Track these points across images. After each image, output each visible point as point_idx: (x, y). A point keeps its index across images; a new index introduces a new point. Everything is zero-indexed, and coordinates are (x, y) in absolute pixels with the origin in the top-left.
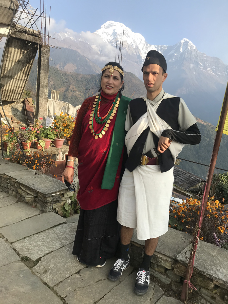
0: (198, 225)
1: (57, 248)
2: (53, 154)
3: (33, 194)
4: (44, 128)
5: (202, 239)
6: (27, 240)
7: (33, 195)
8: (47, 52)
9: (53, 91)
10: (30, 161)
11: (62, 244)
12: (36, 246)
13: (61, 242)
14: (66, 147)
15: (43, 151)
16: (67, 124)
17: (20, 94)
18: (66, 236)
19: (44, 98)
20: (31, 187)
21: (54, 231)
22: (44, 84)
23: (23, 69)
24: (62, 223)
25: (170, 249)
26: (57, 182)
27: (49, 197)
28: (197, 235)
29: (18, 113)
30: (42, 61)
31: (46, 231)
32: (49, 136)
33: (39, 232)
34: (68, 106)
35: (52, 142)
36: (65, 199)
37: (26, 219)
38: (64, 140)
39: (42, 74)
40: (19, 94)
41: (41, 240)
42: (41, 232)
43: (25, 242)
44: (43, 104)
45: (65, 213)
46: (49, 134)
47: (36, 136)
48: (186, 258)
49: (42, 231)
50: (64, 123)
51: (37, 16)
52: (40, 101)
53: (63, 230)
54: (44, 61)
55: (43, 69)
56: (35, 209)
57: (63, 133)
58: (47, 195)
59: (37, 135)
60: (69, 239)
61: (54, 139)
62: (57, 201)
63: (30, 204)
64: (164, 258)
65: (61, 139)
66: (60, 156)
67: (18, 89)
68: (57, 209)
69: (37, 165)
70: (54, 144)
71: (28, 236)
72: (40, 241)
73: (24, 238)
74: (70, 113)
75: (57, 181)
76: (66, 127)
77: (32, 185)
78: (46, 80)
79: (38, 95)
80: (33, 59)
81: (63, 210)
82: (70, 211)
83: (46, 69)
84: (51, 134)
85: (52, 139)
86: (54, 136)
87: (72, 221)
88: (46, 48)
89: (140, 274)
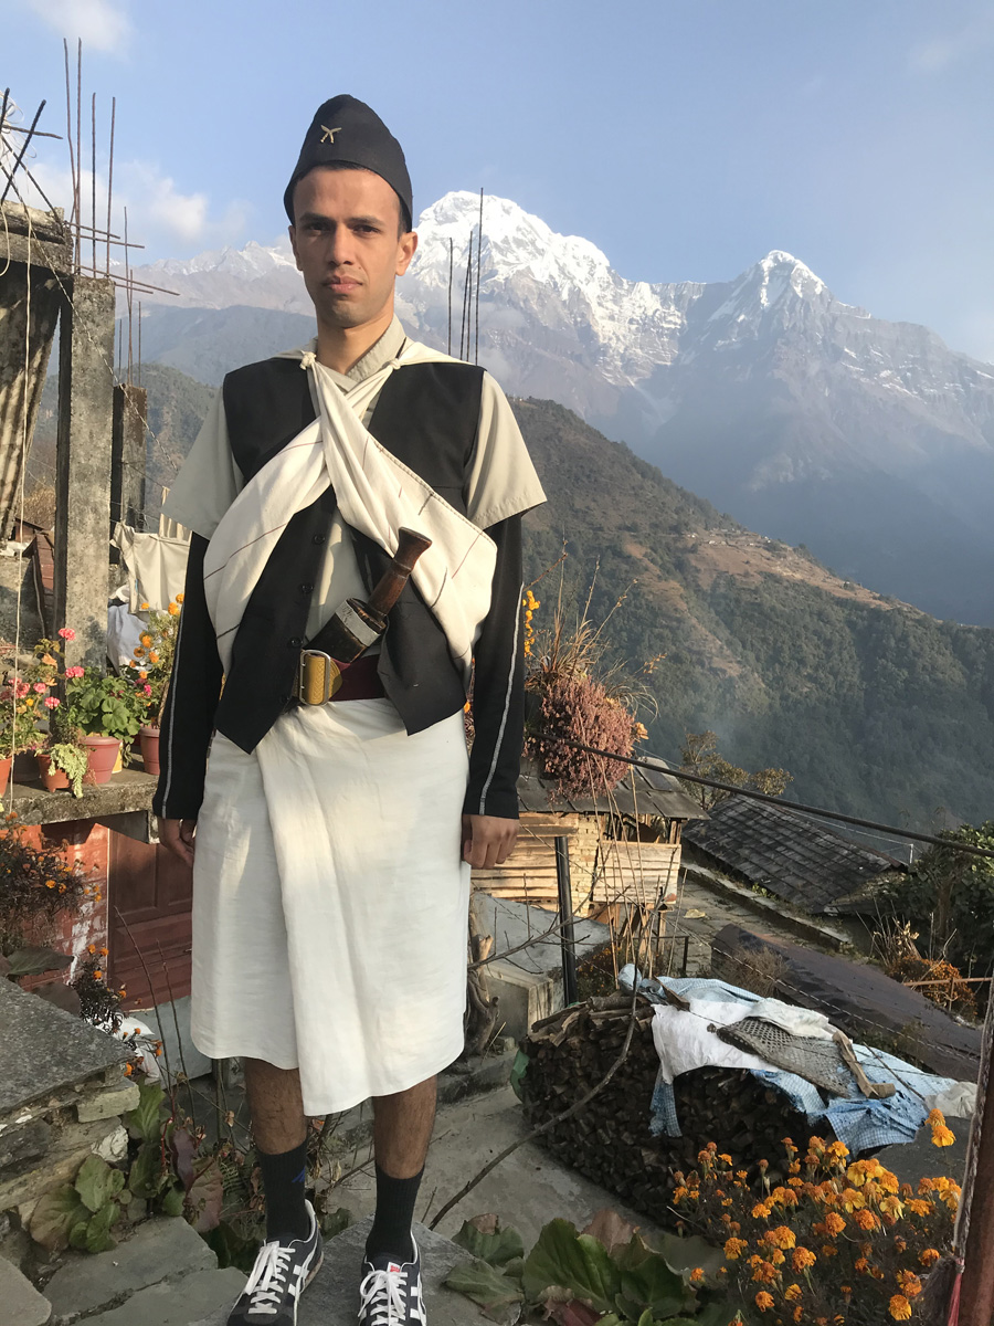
2: (132, 810)
8: (101, 311)
15: (74, 796)
17: (2, 517)
19: (94, 531)
22: (91, 462)
29: (7, 606)
30: (79, 352)
32: (106, 718)
35: (128, 748)
36: (86, 1138)
39: (82, 418)
44: (86, 560)
45: (81, 1226)
46: (106, 708)
51: (21, 130)
52: (74, 546)
54: (86, 354)
55: (85, 393)
68: (26, 1212)
75: (50, 1019)
78: (102, 445)
79: (61, 518)
80: (44, 349)
81: (71, 1209)
82: (113, 1209)
83: (100, 393)
84: (114, 711)
85: (125, 733)
86: (133, 721)
87: (119, 1287)
88: (96, 292)
89: (378, 1285)
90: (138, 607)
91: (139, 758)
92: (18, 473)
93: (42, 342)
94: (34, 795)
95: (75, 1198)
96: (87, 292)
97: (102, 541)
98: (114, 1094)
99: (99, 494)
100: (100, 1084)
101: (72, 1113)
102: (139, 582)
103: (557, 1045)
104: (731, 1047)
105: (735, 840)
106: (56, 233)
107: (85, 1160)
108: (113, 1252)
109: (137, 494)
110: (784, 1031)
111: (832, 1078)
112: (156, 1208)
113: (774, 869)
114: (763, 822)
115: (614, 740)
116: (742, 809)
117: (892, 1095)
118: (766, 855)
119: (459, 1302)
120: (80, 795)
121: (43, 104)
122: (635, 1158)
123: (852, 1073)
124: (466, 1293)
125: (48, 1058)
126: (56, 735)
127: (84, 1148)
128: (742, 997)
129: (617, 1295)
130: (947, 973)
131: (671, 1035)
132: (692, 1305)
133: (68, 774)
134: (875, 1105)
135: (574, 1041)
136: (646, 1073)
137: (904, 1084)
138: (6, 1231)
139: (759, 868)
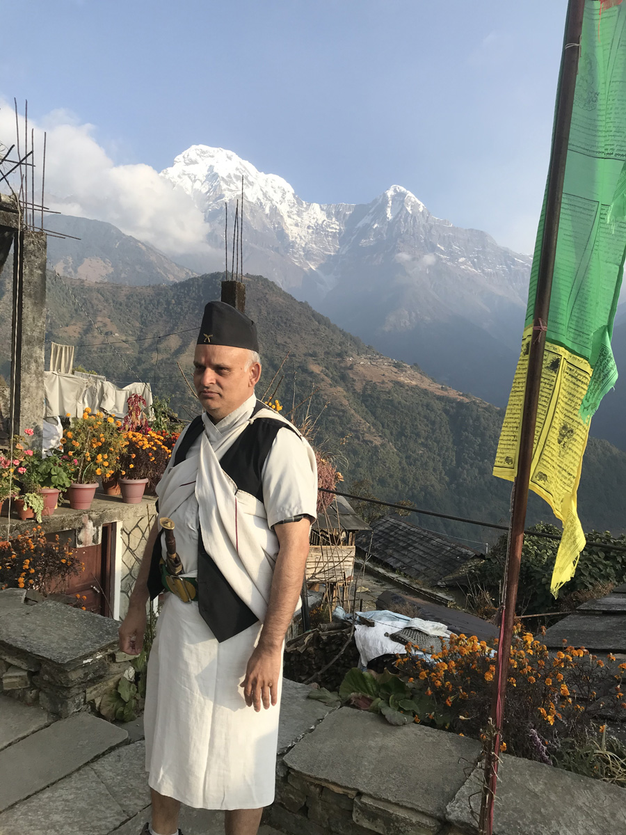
0: (495, 721)
1: (112, 827)
2: (67, 529)
3: (24, 667)
4: (38, 456)
5: (502, 749)
6: (19, 814)
7: (26, 668)
8: (39, 249)
9: (56, 347)
10: (8, 564)
11: (124, 811)
12: (48, 828)
13: (121, 805)
14: (102, 505)
15: (37, 522)
16: (103, 440)
18: (134, 784)
19: (35, 373)
20: (19, 645)
21: (96, 773)
22: (33, 334)
24: (118, 746)
25: (427, 790)
26: (93, 621)
27: (74, 670)
28: (494, 747)
30: (27, 273)
31: (73, 777)
32: (53, 478)
33: (53, 784)
34: (102, 385)
35: (61, 495)
36: (120, 669)
37: (10, 745)
38: (97, 485)
39: (29, 310)
41: (60, 808)
42: (59, 780)
43: (17, 820)
44: (31, 388)
45: (121, 709)
46: (53, 473)
47: (15, 482)
48: (472, 812)
49: (62, 779)
50: (96, 439)
51: (13, 162)
52: (24, 381)
53: (123, 766)
54: (31, 274)
55: (30, 296)
56: (33, 709)
57: (93, 467)
58: (68, 664)
59: (18, 479)
60: (142, 794)
61: (68, 485)
62: (97, 676)
63: (17, 697)
64: (415, 819)
65: (88, 483)
66: (86, 533)
68: (98, 702)
69: (30, 574)
70: (69, 498)
71: (22, 798)
72: (58, 809)
73: (12, 807)
74: (109, 405)
75: (93, 618)
76: (101, 450)
77: (20, 639)
78: (40, 324)
81: (116, 701)
84: (58, 474)
85: (63, 486)
86: (68, 479)
88: (36, 239)
90: (46, 415)
91: (68, 502)
94: (16, 522)
95: (118, 696)
96: (31, 240)
97: (39, 379)
99: (38, 352)
101: (113, 657)
103: (301, 652)
104: (397, 643)
105: (383, 544)
106: (14, 208)
107: (120, 679)
108: (135, 721)
110: (424, 633)
113: (407, 561)
118: (402, 552)
120: (41, 521)
125: (101, 632)
127: (118, 673)
128: (401, 619)
131: (365, 641)
133: (34, 510)
135: (311, 649)
136: (352, 662)
138: (90, 710)
139: (398, 560)
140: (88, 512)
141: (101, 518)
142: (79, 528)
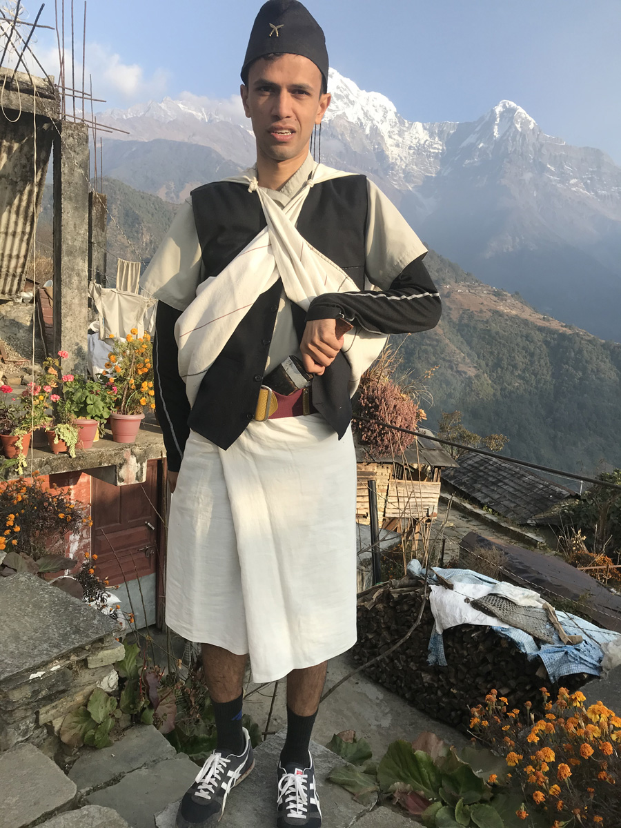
2: (106, 465)
8: (80, 144)
9: (123, 263)
14: (149, 438)
15: (70, 457)
17: (17, 278)
19: (78, 288)
22: (75, 244)
23: (16, 202)
24: (58, 811)
26: (66, 609)
27: (17, 688)
29: (21, 334)
30: (66, 171)
32: (89, 408)
35: (103, 426)
36: (93, 678)
38: (142, 416)
39: (69, 215)
40: (14, 276)
44: (73, 307)
46: (89, 402)
50: (142, 365)
52: (65, 297)
54: (72, 174)
55: (70, 199)
57: (136, 395)
58: (7, 680)
62: (55, 693)
65: (133, 414)
66: (128, 470)
67: (9, 261)
68: (57, 725)
75: (68, 604)
76: (147, 377)
78: (82, 232)
79: (57, 280)
80: (43, 171)
81: (84, 722)
82: (111, 722)
83: (80, 199)
84: (94, 403)
85: (101, 417)
86: (106, 409)
87: (117, 770)
88: (76, 132)
89: (289, 783)
90: (105, 336)
91: (110, 432)
92: (27, 250)
93: (41, 164)
94: (45, 456)
95: (87, 715)
96: (71, 132)
97: (83, 294)
98: (109, 651)
99: (81, 264)
100: (100, 645)
101: (84, 664)
102: (105, 319)
103: (369, 609)
104: (480, 612)
105: (472, 478)
106: (50, 93)
107: (93, 691)
108: (111, 748)
109: (102, 263)
110: (512, 602)
111: (543, 631)
112: (137, 720)
113: (497, 496)
114: (490, 467)
115: (406, 420)
116: (477, 459)
117: (580, 642)
118: (492, 488)
119: (338, 791)
120: (74, 456)
121: (43, 6)
122: (417, 678)
123: (555, 629)
124: (343, 785)
125: (68, 629)
126: (58, 418)
127: (92, 683)
128: (485, 581)
129: (440, 789)
130: (604, 561)
131: (442, 605)
132: (487, 796)
133: (66, 443)
134: (570, 649)
135: (380, 606)
136: (425, 627)
137: (588, 636)
138: (45, 737)
139: (487, 496)
140: (130, 446)
141: (146, 453)
142: (120, 464)
